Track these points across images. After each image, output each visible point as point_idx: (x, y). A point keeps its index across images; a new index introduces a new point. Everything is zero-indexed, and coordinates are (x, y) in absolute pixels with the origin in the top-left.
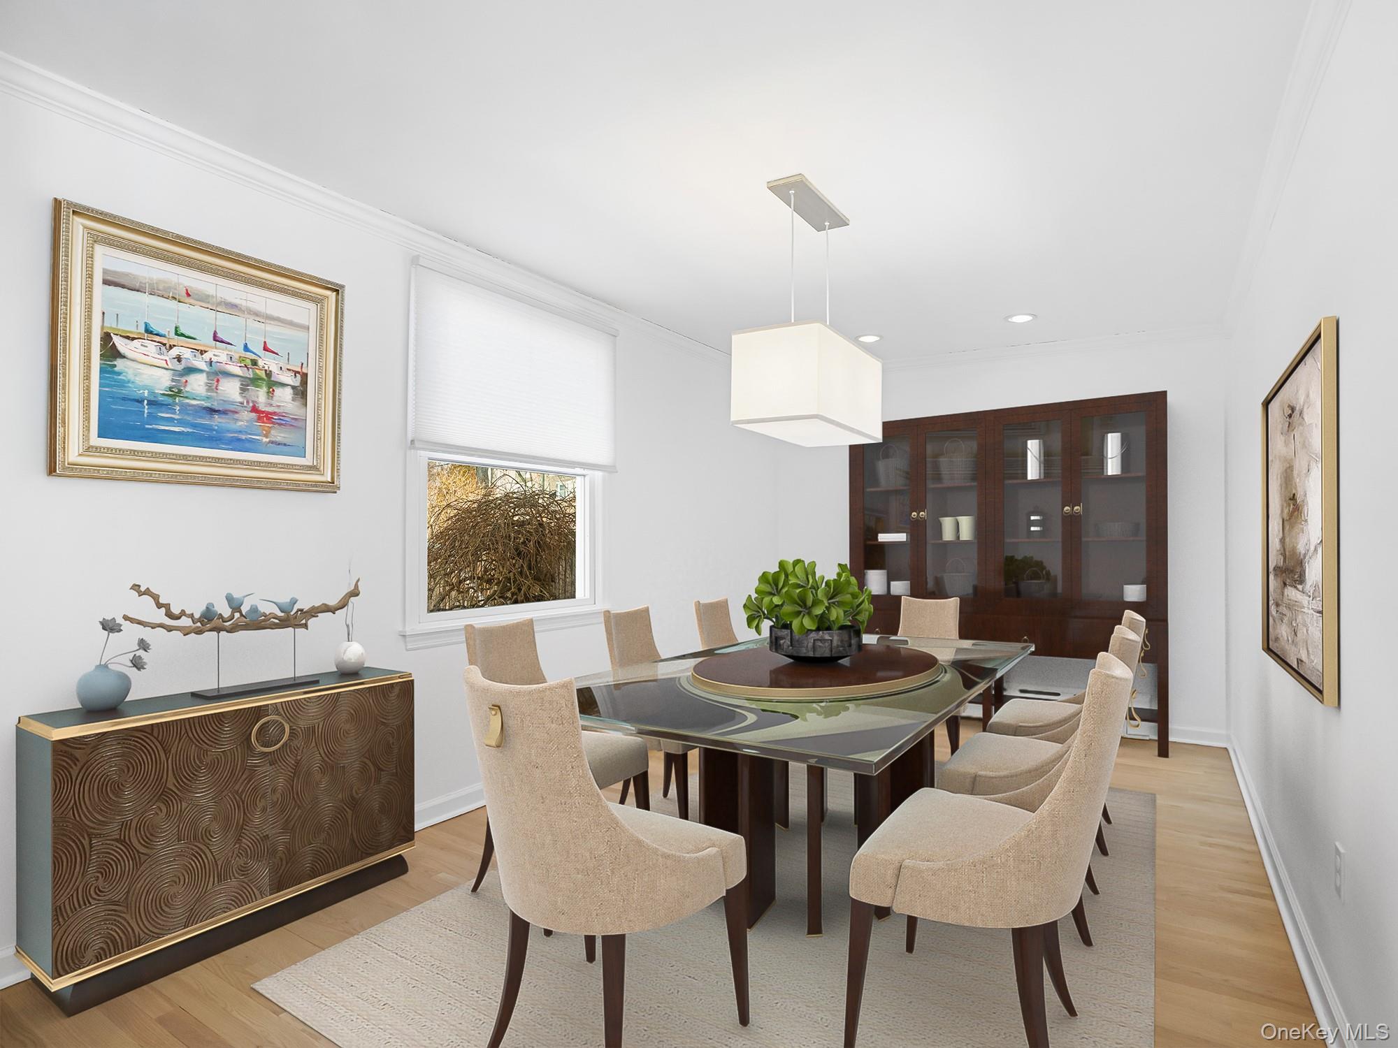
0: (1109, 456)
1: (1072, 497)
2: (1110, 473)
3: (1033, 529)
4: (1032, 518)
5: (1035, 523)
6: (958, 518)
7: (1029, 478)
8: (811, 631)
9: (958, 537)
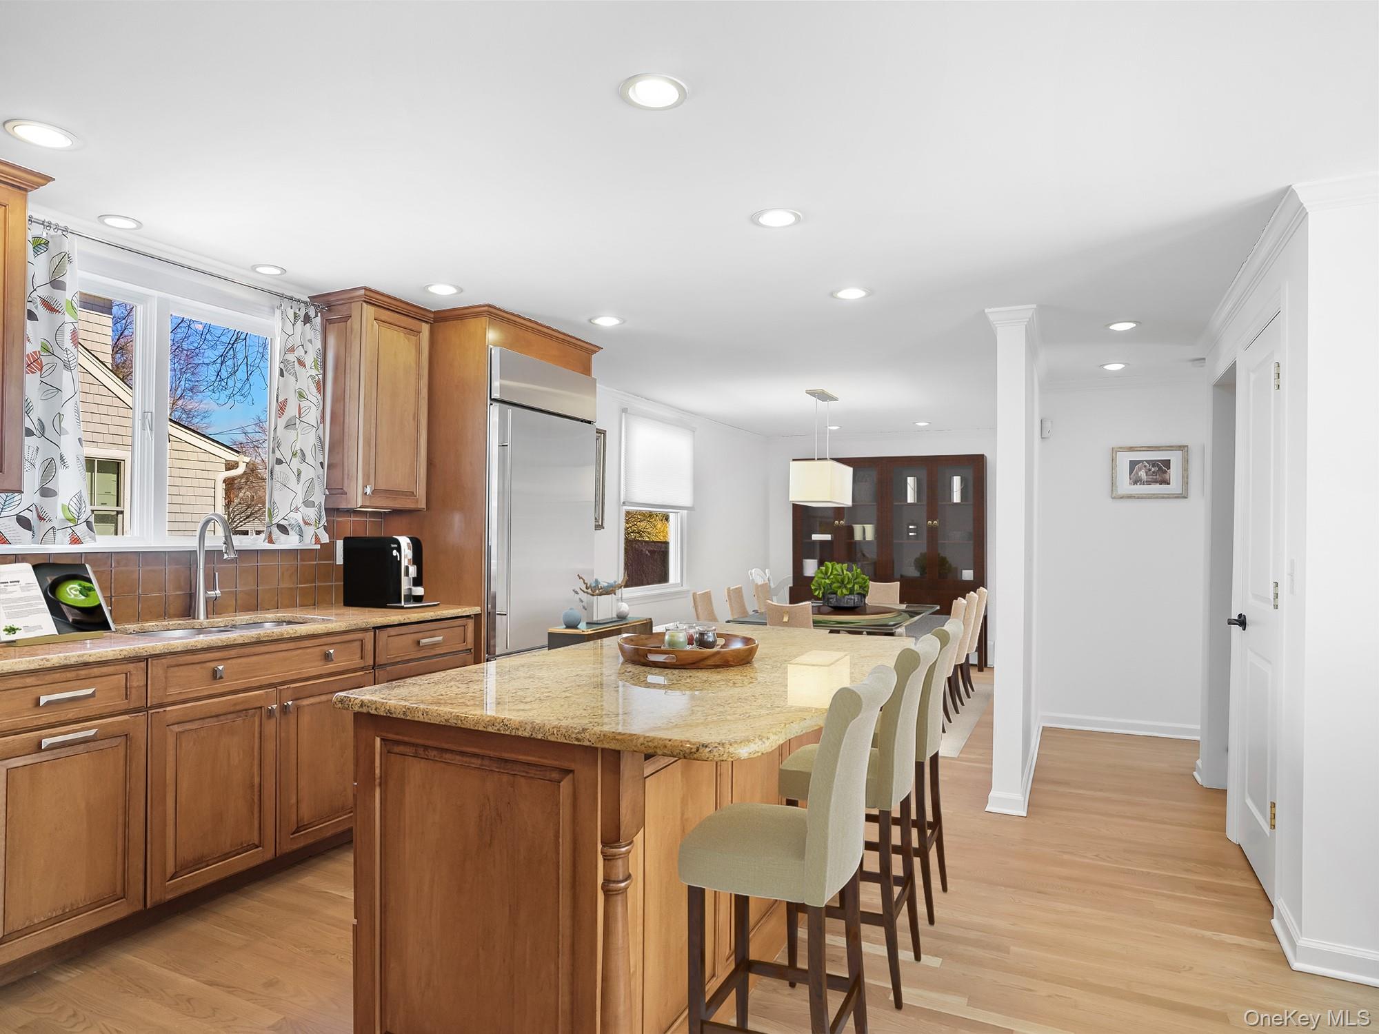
0: (955, 490)
1: (931, 517)
2: (955, 501)
3: (911, 534)
4: (911, 527)
5: (912, 530)
6: (865, 525)
7: (909, 501)
8: (846, 595)
9: (864, 538)
